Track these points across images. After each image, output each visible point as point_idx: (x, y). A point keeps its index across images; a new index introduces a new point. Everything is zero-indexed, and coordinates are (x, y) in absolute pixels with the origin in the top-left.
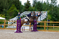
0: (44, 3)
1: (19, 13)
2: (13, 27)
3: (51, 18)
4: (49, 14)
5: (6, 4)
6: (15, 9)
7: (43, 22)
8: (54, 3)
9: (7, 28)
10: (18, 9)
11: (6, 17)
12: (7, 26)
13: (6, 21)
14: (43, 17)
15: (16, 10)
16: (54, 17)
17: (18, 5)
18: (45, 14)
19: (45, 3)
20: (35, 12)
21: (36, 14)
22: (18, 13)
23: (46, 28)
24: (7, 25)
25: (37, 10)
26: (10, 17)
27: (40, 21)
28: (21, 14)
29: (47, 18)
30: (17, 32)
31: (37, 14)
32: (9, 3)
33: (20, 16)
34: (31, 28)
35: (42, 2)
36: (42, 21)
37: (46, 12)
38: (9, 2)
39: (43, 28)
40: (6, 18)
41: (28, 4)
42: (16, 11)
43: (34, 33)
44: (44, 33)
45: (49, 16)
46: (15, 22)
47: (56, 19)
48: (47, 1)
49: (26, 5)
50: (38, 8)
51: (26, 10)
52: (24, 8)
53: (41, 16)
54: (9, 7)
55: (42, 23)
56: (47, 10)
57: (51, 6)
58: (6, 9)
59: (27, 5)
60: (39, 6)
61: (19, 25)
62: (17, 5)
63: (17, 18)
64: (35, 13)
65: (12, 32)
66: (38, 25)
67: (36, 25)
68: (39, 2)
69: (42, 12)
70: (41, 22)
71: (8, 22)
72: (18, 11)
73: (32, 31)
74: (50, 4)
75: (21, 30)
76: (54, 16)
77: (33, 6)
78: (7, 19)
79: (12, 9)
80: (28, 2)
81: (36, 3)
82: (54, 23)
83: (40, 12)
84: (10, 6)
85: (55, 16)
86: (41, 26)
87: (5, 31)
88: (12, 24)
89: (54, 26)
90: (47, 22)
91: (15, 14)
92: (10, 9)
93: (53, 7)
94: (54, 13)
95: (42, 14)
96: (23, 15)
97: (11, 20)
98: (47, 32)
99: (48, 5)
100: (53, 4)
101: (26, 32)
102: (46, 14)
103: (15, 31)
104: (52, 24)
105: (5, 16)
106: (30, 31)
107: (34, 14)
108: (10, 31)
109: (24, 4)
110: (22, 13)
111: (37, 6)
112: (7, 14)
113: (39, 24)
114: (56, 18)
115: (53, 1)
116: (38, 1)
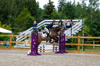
0: (77, 6)
1: (35, 22)
2: (24, 45)
3: (89, 31)
4: (86, 23)
5: (13, 6)
6: (29, 15)
7: (75, 37)
8: (94, 4)
9: (15, 47)
10: (32, 15)
11: (14, 28)
12: (15, 44)
13: (13, 36)
14: (75, 28)
15: (31, 17)
16: (95, 30)
17: (34, 9)
18: (78, 24)
19: (79, 5)
20: (62, 20)
21: (64, 24)
22: (33, 22)
23: (81, 48)
24: (14, 42)
25: (65, 17)
26: (20, 29)
27: (70, 35)
28: (38, 24)
29: (83, 31)
30: (31, 54)
31: (66, 24)
32: (17, 5)
33: (38, 27)
34: (56, 48)
35: (74, 3)
36: (74, 35)
37: (81, 20)
38: (17, 3)
39: (75, 47)
40: (13, 30)
41: (50, 8)
42: (30, 19)
43: (60, 56)
44: (78, 56)
45: (86, 26)
46: (28, 38)
47: (98, 32)
48: (83, 2)
49: (46, 8)
50: (67, 14)
51: (46, 18)
52: (43, 14)
53: (73, 27)
54: (17, 12)
55: (74, 39)
56: (82, 17)
57: (89, 10)
58: (13, 15)
59: (48, 9)
60: (69, 10)
61: (35, 43)
62: (31, 9)
63: (32, 30)
64: (62, 22)
65: (23, 55)
66: (67, 42)
67: (65, 42)
68: (69, 4)
69: (73, 20)
70: (72, 37)
71: (17, 37)
72: (33, 18)
73: (58, 53)
74: (87, 7)
75: (39, 52)
76: (94, 27)
77: (59, 11)
78: (15, 32)
79: (23, 16)
80: (50, 3)
81: (63, 5)
82: (94, 39)
83: (71, 21)
84: (20, 10)
85: (97, 27)
86: (72, 44)
87: (12, 53)
88: (24, 40)
89: (94, 45)
90: (83, 37)
91: (28, 23)
92: (20, 16)
93: (92, 12)
94: (94, 22)
95: (74, 23)
96: (42, 25)
97: (21, 34)
98: (83, 54)
99: (84, 8)
100: (93, 7)
101: (46, 54)
102: (80, 24)
103: (28, 53)
104: (91, 41)
105: (12, 26)
106: (54, 53)
107: (60, 24)
108: (19, 53)
109: (44, 6)
110: (41, 21)
111: (66, 10)
112: (15, 24)
113: (69, 41)
114: (97, 30)
115: (93, 2)
116: (66, 2)
